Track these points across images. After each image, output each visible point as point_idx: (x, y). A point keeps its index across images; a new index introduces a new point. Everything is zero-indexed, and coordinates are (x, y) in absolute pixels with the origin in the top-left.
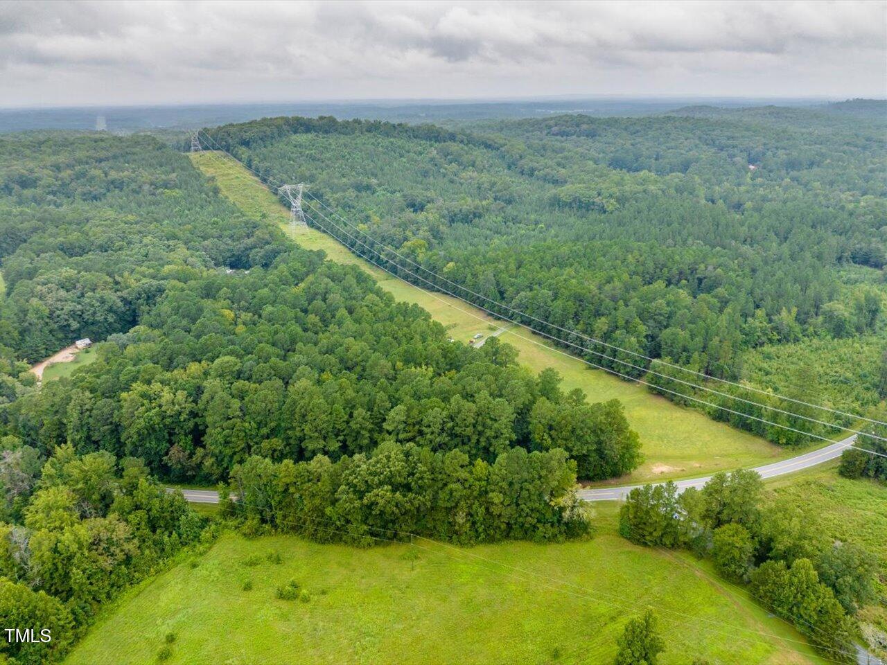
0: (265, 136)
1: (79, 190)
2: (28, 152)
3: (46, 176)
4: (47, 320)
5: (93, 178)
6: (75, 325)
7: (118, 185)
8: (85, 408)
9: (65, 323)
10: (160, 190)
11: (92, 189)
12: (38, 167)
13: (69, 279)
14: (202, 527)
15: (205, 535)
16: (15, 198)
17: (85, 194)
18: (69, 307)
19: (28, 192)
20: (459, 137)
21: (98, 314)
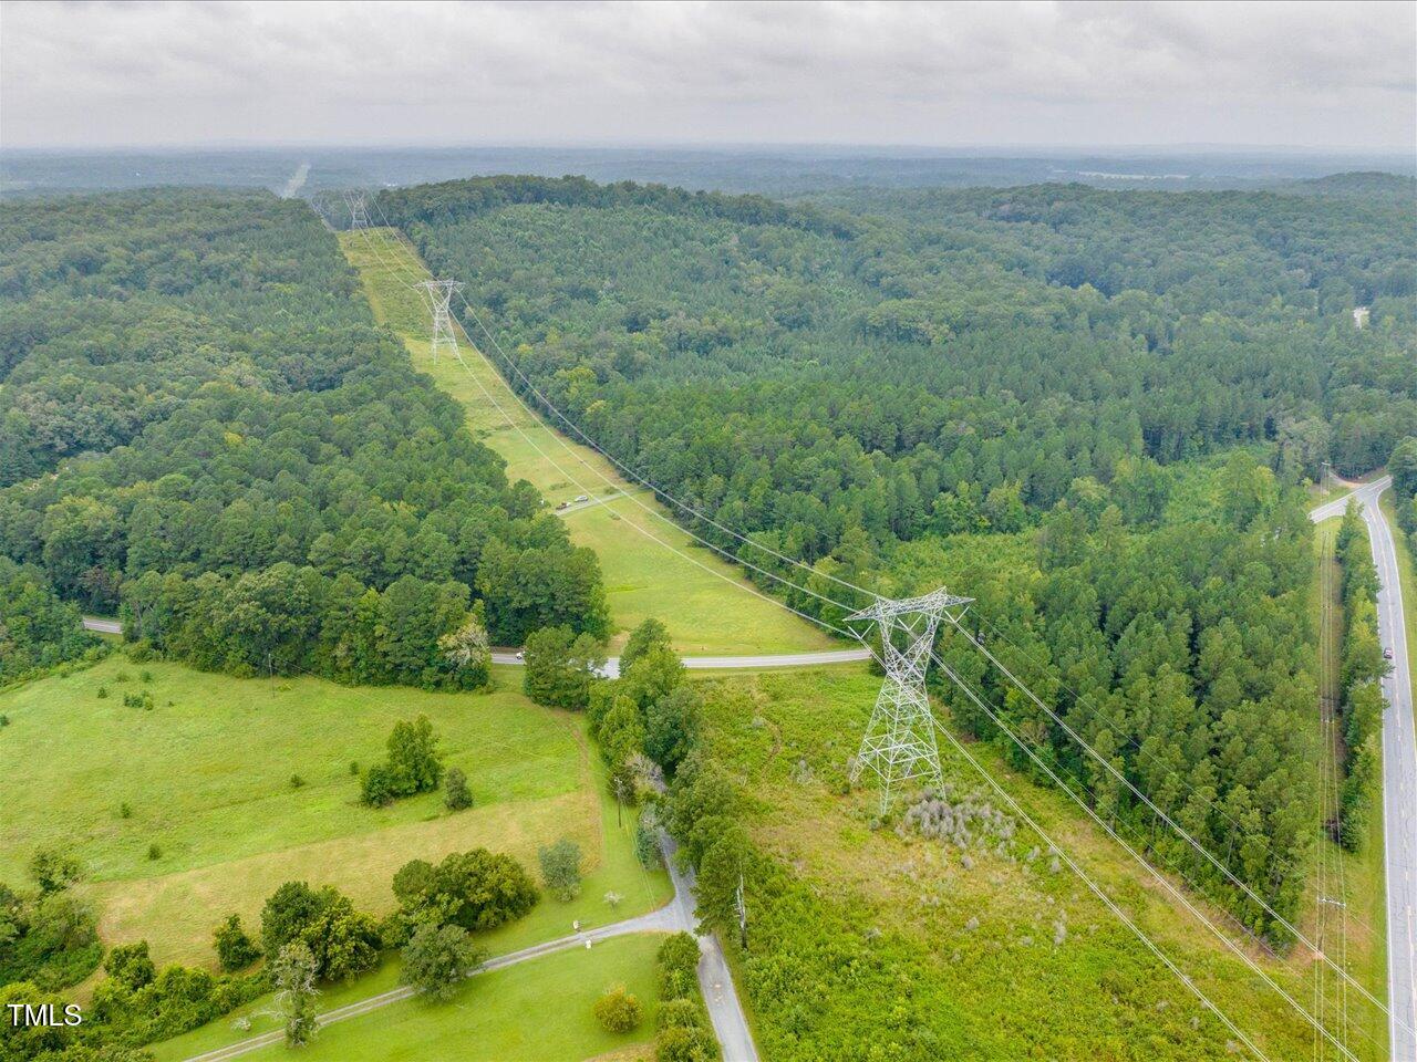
0: (459, 206)
1: (156, 279)
2: (112, 221)
3: (116, 256)
4: (27, 436)
5: (181, 261)
6: (61, 445)
7: (215, 274)
8: (10, 519)
9: (50, 442)
10: (268, 284)
11: (173, 279)
12: (111, 244)
13: (68, 389)
14: (89, 646)
15: (90, 652)
16: (69, 288)
17: (164, 285)
18: (55, 421)
19: (88, 280)
20: (793, 217)
21: (92, 434)
